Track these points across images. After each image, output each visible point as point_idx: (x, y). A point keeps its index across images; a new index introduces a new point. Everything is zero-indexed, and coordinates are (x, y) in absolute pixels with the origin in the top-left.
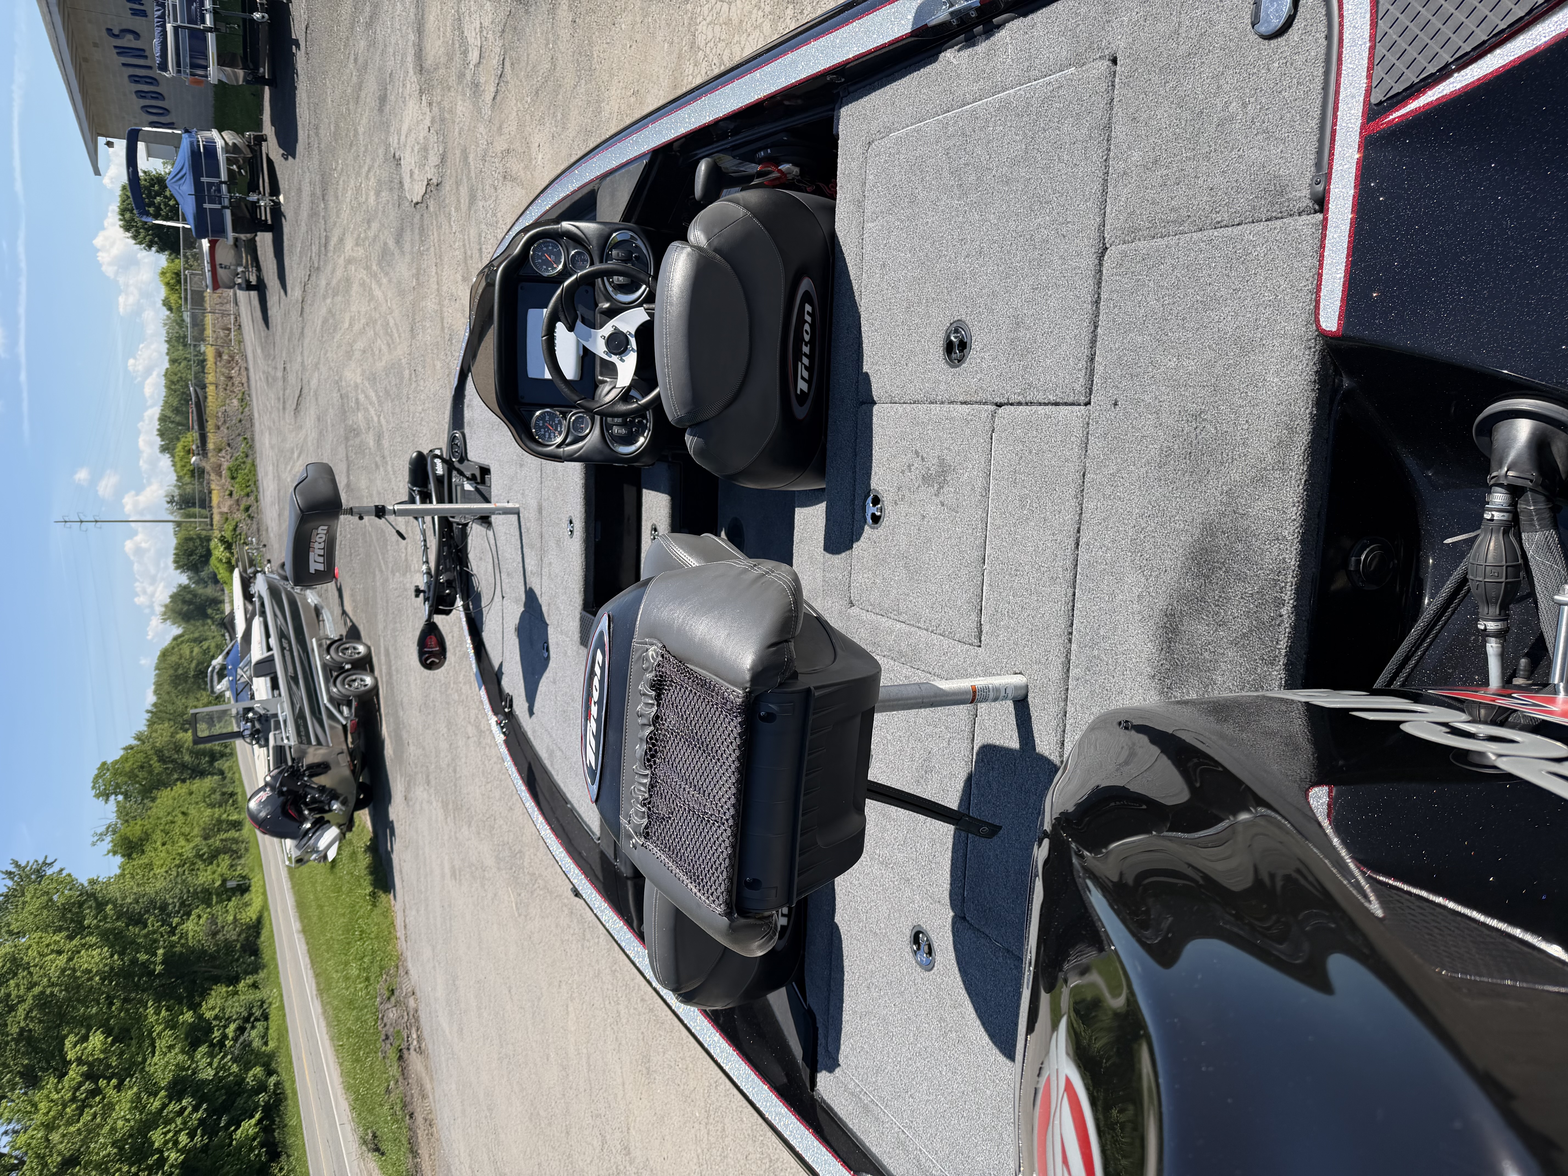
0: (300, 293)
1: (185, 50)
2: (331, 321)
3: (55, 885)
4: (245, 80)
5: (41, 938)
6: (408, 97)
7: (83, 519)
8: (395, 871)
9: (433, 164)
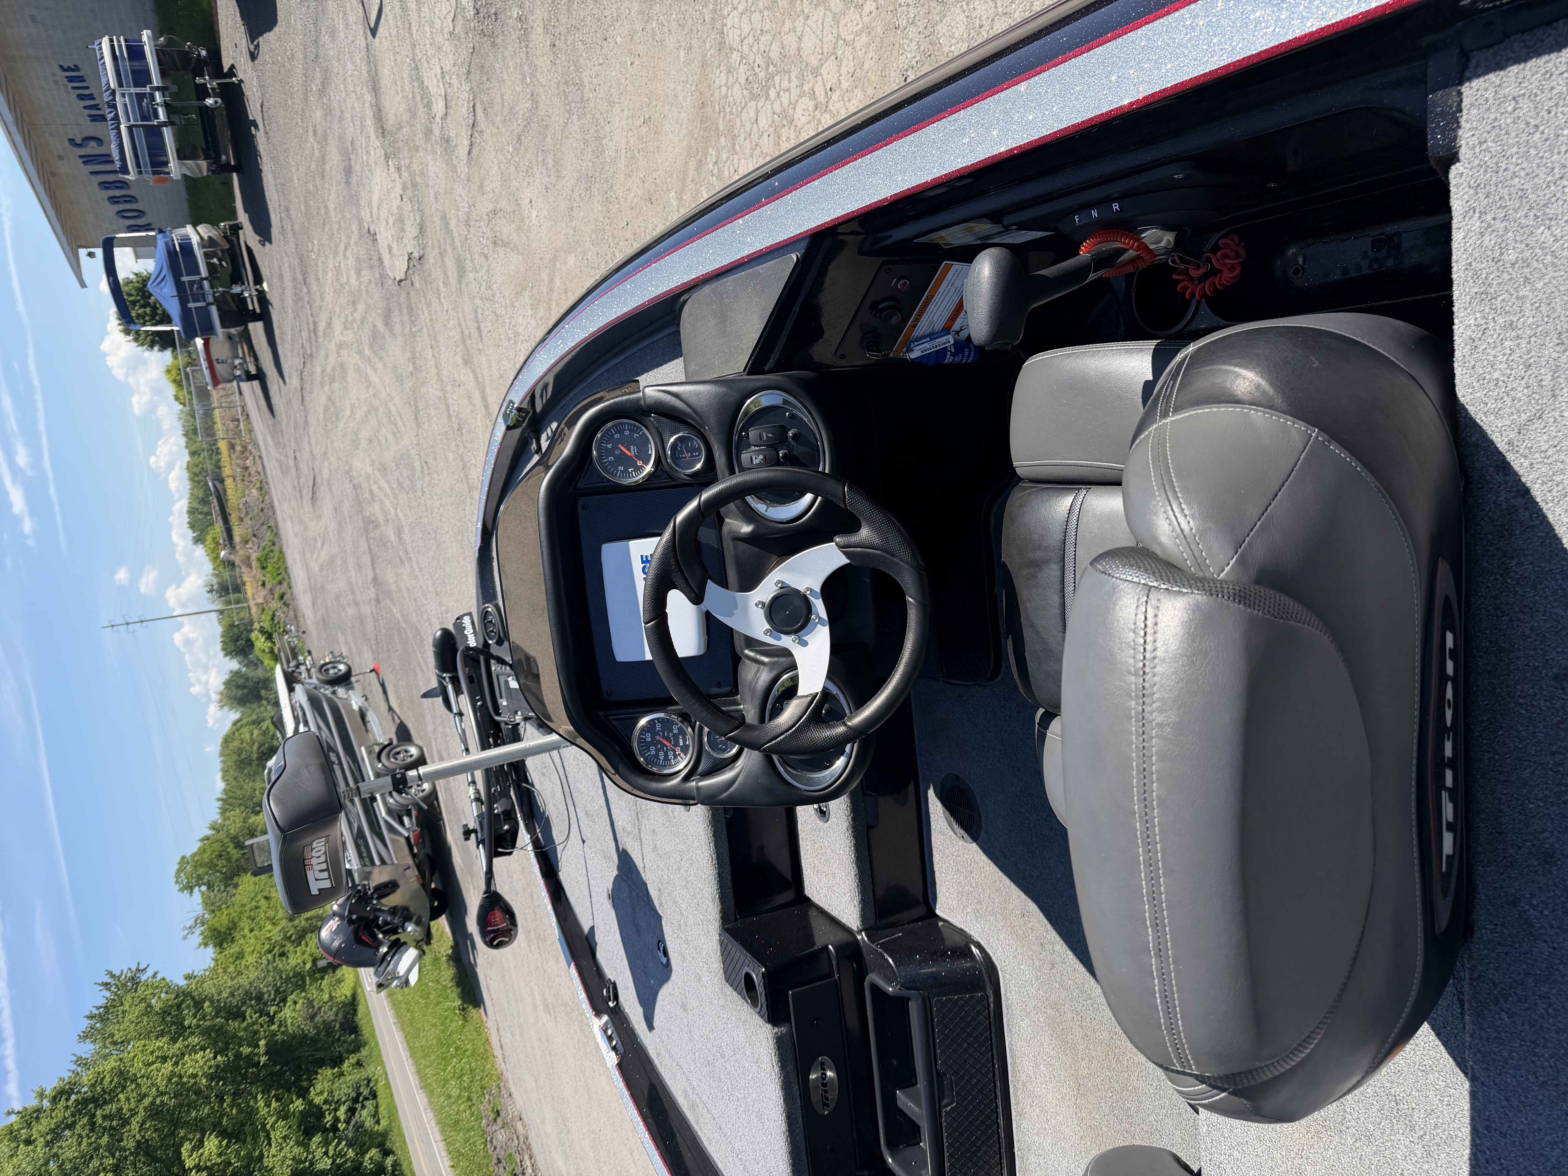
0: (298, 381)
1: (142, 149)
2: (332, 409)
3: (151, 991)
4: (209, 170)
5: (144, 1046)
6: (373, 165)
7: (130, 621)
8: (482, 985)
9: (411, 236)
